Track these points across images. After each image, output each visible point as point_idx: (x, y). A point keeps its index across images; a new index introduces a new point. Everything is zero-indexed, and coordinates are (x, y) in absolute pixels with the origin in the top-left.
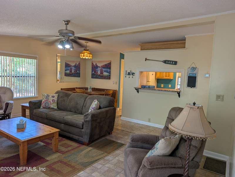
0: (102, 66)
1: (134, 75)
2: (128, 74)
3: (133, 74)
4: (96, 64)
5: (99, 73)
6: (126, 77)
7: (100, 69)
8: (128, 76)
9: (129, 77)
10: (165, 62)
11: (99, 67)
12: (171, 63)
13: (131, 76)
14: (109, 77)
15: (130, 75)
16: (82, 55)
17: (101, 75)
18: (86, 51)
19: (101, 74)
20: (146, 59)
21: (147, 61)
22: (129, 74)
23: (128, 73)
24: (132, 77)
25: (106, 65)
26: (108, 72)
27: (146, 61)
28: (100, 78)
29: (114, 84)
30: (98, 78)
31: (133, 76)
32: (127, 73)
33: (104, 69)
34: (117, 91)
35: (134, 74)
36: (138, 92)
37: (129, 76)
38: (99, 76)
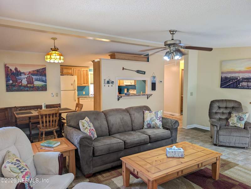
0: (29, 72)
1: (113, 83)
2: (107, 83)
4: (16, 69)
5: (24, 82)
6: (105, 86)
7: (26, 76)
8: (107, 85)
9: (109, 86)
10: (138, 72)
11: (24, 74)
12: (142, 72)
13: (110, 85)
14: (44, 88)
15: (109, 83)
17: (29, 85)
19: (28, 83)
20: (123, 69)
22: (108, 82)
23: (107, 81)
24: (112, 86)
25: (38, 71)
27: (123, 70)
28: (27, 91)
30: (25, 91)
32: (106, 82)
33: (34, 77)
35: (113, 82)
38: (26, 86)
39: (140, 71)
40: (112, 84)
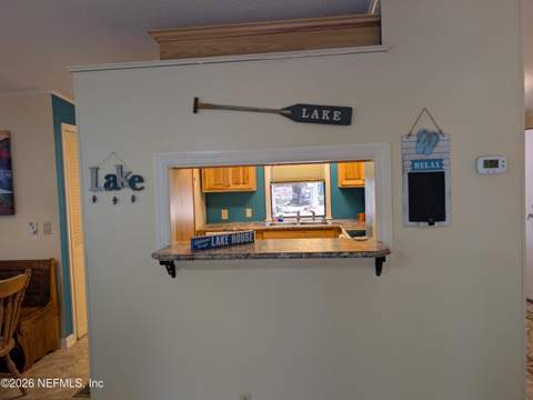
1: (138, 185)
2: (107, 186)
3: (135, 182)
6: (94, 199)
8: (106, 196)
9: (115, 200)
10: (296, 113)
12: (325, 115)
13: (125, 193)
14: (6, 206)
15: (116, 188)
20: (197, 106)
21: (202, 112)
22: (112, 183)
23: (107, 177)
24: (133, 199)
27: (195, 111)
29: (35, 232)
31: (137, 193)
32: (102, 182)
34: (56, 265)
35: (141, 180)
36: (172, 270)
37: (113, 194)
39: (311, 108)
40: (134, 188)
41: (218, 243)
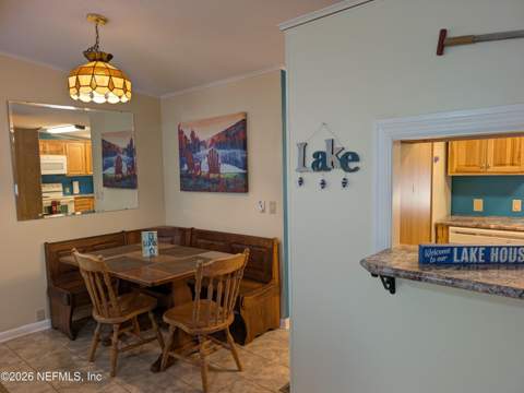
0: (213, 140)
1: (352, 165)
3: (348, 160)
4: (193, 134)
5: (205, 168)
7: (207, 152)
8: (314, 178)
9: (323, 184)
11: (203, 143)
13: (336, 175)
15: (325, 168)
16: (85, 79)
17: (212, 176)
18: (100, 64)
19: (210, 171)
20: (444, 42)
21: (450, 52)
22: (320, 163)
23: (316, 155)
24: (345, 183)
25: (226, 133)
26: (235, 163)
27: (440, 52)
28: (209, 190)
29: (264, 211)
30: (205, 190)
31: (349, 176)
32: (310, 160)
33: (220, 152)
35: (355, 158)
38: (207, 179)
41: (464, 258)
